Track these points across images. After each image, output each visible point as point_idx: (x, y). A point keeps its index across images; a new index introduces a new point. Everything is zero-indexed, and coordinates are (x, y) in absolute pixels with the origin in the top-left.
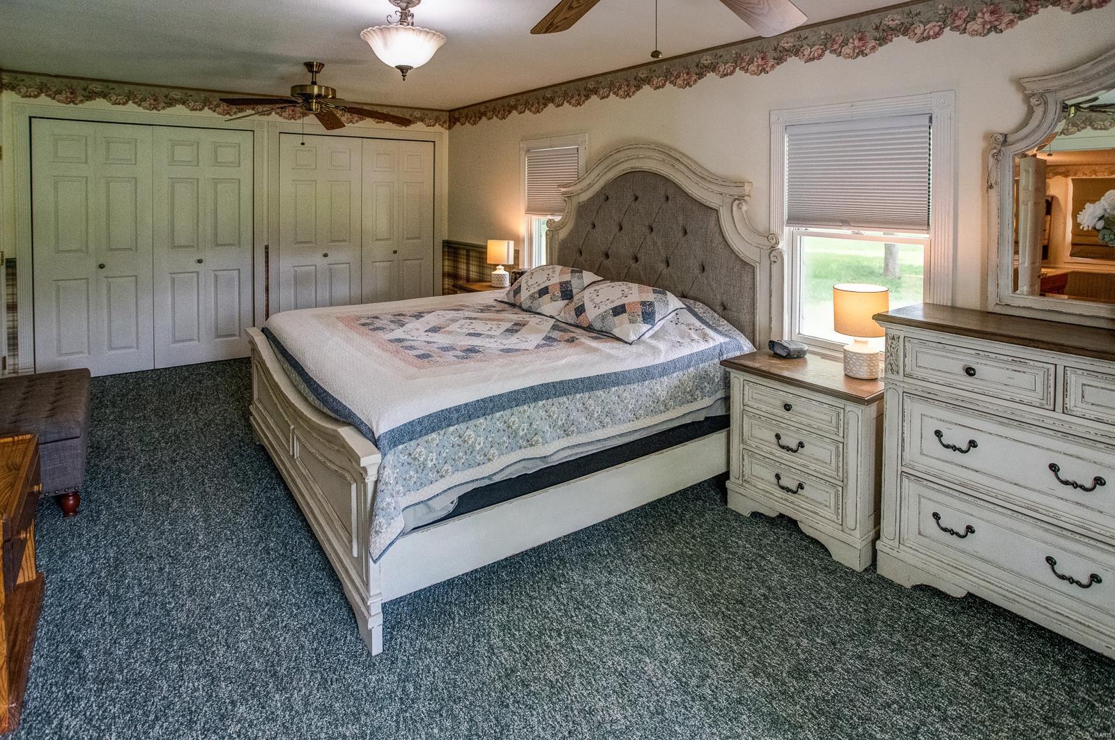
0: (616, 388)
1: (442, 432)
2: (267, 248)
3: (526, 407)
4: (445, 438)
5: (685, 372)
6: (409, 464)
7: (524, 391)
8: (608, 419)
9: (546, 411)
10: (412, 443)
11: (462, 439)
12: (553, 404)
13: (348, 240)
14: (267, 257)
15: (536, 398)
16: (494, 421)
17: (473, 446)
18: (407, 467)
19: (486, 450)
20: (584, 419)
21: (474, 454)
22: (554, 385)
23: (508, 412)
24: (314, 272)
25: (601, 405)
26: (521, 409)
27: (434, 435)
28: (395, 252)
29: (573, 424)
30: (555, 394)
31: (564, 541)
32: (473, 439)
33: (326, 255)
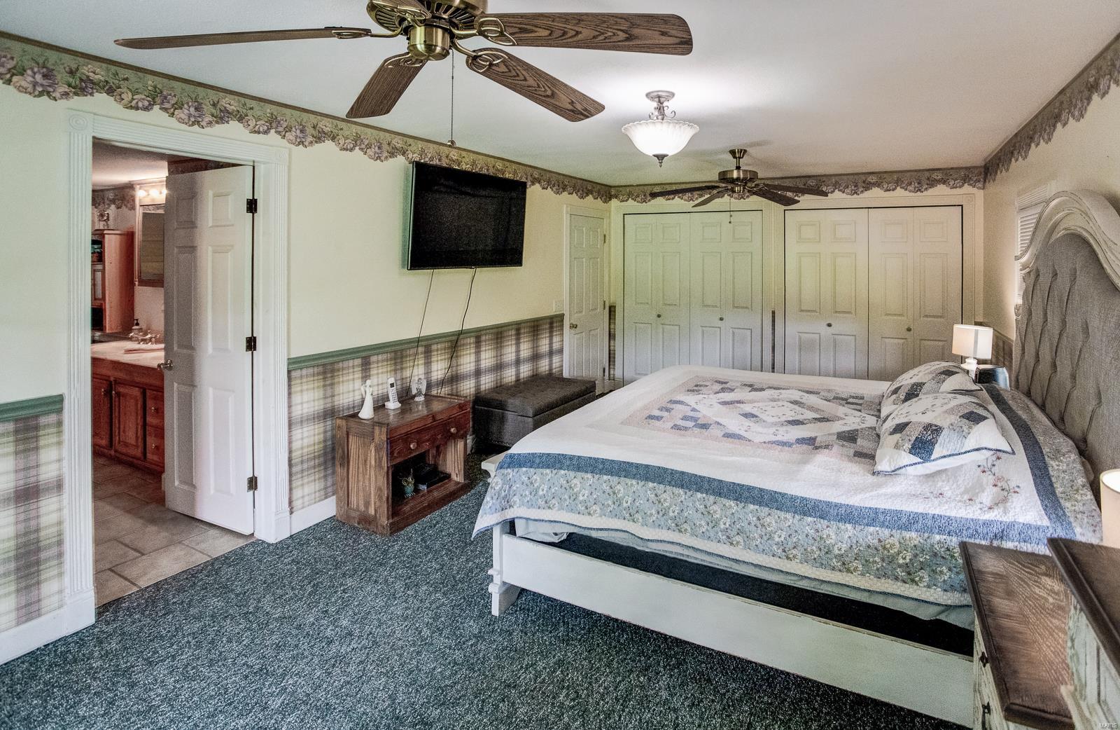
0: (757, 507)
1: (554, 472)
2: (773, 313)
3: (634, 482)
4: (556, 477)
5: (897, 534)
6: (527, 485)
7: (638, 466)
8: (739, 538)
9: (656, 495)
10: (532, 470)
11: (569, 484)
12: (665, 491)
13: (853, 312)
14: (774, 321)
15: (647, 478)
16: (600, 481)
17: (577, 495)
18: (525, 487)
19: (589, 504)
20: (703, 523)
21: (577, 501)
22: (673, 472)
23: (616, 479)
24: (818, 338)
25: (731, 518)
26: (629, 481)
27: (548, 471)
28: (909, 330)
29: (686, 522)
30: (670, 482)
31: (711, 654)
32: (578, 489)
33: (829, 325)
